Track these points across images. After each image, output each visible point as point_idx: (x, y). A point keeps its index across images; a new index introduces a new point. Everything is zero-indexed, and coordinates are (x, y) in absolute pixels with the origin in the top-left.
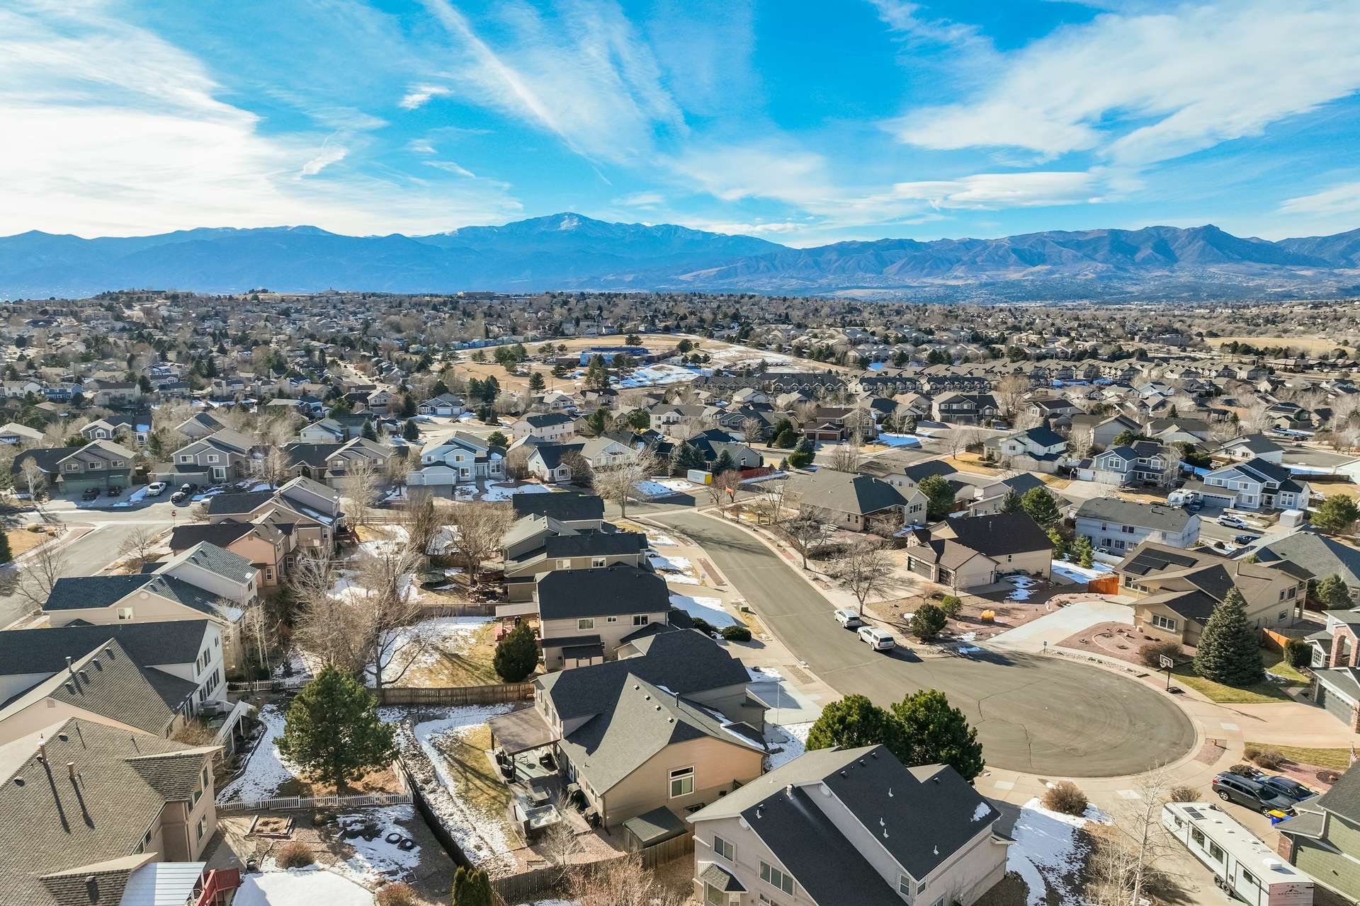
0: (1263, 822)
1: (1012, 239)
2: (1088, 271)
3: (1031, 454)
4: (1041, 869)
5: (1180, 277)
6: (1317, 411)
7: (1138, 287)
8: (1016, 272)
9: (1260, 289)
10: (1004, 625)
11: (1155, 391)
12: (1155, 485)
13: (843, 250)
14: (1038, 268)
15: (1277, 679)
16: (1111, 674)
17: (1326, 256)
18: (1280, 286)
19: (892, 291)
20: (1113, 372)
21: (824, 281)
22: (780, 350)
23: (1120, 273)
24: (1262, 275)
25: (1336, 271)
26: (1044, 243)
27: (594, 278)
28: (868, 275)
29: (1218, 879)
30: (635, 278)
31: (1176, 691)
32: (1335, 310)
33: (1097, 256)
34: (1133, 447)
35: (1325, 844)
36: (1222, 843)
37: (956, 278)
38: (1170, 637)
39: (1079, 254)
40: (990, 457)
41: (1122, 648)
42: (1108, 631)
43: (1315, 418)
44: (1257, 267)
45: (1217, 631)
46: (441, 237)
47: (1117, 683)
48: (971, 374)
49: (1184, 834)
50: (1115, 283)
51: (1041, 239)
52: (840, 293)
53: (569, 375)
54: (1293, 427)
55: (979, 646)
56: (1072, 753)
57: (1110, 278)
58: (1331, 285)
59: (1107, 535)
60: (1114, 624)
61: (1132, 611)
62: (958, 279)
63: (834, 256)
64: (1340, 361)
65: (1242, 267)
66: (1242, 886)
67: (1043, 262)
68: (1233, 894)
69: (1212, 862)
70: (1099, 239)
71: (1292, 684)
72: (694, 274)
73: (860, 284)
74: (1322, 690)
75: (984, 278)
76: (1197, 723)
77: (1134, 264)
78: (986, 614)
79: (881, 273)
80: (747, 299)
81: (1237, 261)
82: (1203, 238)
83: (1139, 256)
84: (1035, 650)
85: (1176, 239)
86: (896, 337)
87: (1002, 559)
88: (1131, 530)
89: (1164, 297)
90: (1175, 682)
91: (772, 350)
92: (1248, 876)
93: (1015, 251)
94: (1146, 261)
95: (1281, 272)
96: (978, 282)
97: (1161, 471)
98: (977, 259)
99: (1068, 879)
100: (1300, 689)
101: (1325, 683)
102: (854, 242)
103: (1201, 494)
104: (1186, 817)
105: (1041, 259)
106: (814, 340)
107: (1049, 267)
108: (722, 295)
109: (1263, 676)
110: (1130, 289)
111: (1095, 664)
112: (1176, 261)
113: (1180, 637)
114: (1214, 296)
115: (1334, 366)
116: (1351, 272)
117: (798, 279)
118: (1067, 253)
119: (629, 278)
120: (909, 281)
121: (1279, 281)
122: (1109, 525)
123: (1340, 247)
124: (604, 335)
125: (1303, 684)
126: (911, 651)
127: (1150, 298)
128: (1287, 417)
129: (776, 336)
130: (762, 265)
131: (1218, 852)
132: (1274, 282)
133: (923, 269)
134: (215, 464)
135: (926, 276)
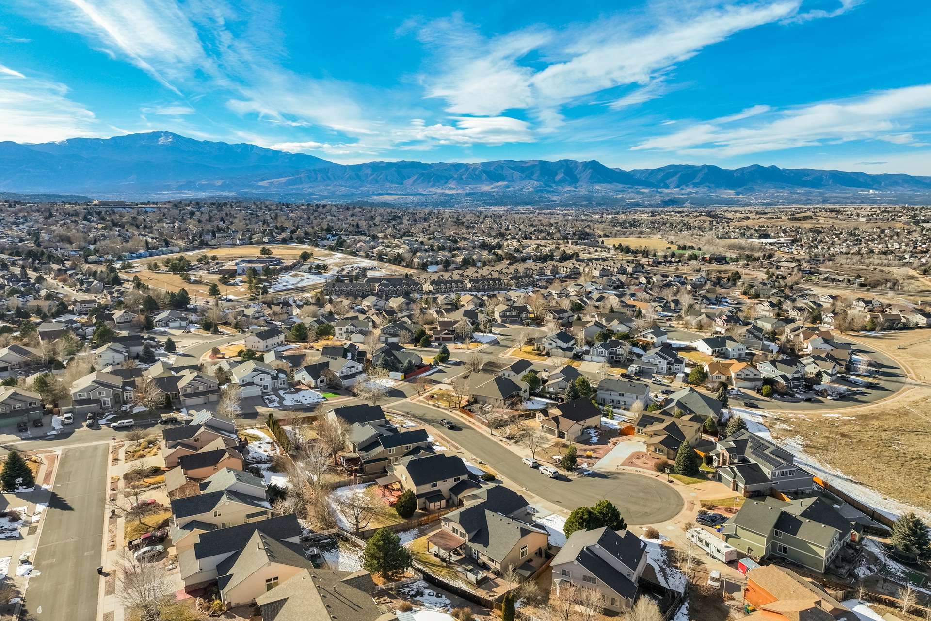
0: (714, 530)
1: (483, 164)
2: (529, 186)
3: (560, 348)
4: (655, 561)
5: (580, 191)
6: (673, 301)
7: (558, 197)
8: (487, 185)
9: (623, 200)
10: (596, 458)
11: (594, 287)
12: (619, 362)
13: (375, 167)
14: (500, 184)
15: (703, 471)
16: (646, 477)
17: (653, 180)
18: (633, 199)
19: (410, 197)
20: (565, 269)
21: (364, 189)
22: (367, 256)
23: (547, 188)
24: (622, 191)
25: (659, 190)
26: (502, 168)
27: (190, 182)
28: (393, 186)
29: (708, 553)
30: (223, 183)
31: (671, 482)
32: (663, 218)
33: (533, 177)
34: (607, 342)
35: (736, 536)
36: (709, 541)
37: (450, 189)
38: (663, 458)
39: (523, 175)
40: (538, 349)
41: (646, 464)
42: (638, 456)
43: (672, 305)
44: (620, 186)
45: (683, 455)
46: (51, 145)
47: (649, 481)
48: (491, 275)
49: (695, 540)
50: (545, 195)
51: (500, 165)
52: (375, 198)
53: (232, 282)
54: (663, 311)
55: (591, 470)
56: (646, 514)
57: (542, 191)
58: (657, 199)
59: (613, 397)
60: (639, 452)
61: (646, 446)
62: (452, 189)
63: (369, 172)
64: (673, 259)
65: (612, 186)
66: (716, 554)
67: (503, 180)
68: (713, 557)
69: (706, 548)
70: (534, 166)
71: (708, 473)
72: (269, 181)
73: (389, 192)
74: (720, 475)
75: (468, 189)
76: (683, 495)
77: (555, 182)
78: (588, 453)
79: (402, 184)
80: (321, 208)
81: (610, 183)
82: (590, 168)
83: (557, 178)
84: (613, 469)
85: (577, 167)
86: (438, 245)
87: (582, 422)
88: (623, 395)
89: (574, 204)
90: (671, 478)
91: (362, 257)
92: (718, 551)
93: (485, 172)
94: (562, 181)
95: (632, 190)
96: (464, 192)
97: (622, 355)
98: (463, 177)
99: (664, 562)
100: (712, 475)
101: (721, 473)
102: (382, 162)
103: (642, 367)
104: (695, 534)
105: (501, 178)
106: (388, 250)
107: (506, 183)
108: (303, 205)
109: (698, 470)
110: (554, 199)
111: (638, 473)
112: (578, 181)
113: (666, 457)
114: (600, 205)
115: (670, 262)
116: (666, 191)
117: (346, 187)
118: (517, 174)
119: (219, 183)
120: (421, 191)
121: (633, 195)
122: (613, 393)
123: (660, 176)
124: (238, 245)
125: (712, 472)
126: (565, 476)
127: (566, 205)
128: (660, 306)
129: (361, 245)
130: (319, 176)
131: (707, 545)
132: (630, 196)
133: (429, 182)
134: (104, 397)
135: (433, 186)
